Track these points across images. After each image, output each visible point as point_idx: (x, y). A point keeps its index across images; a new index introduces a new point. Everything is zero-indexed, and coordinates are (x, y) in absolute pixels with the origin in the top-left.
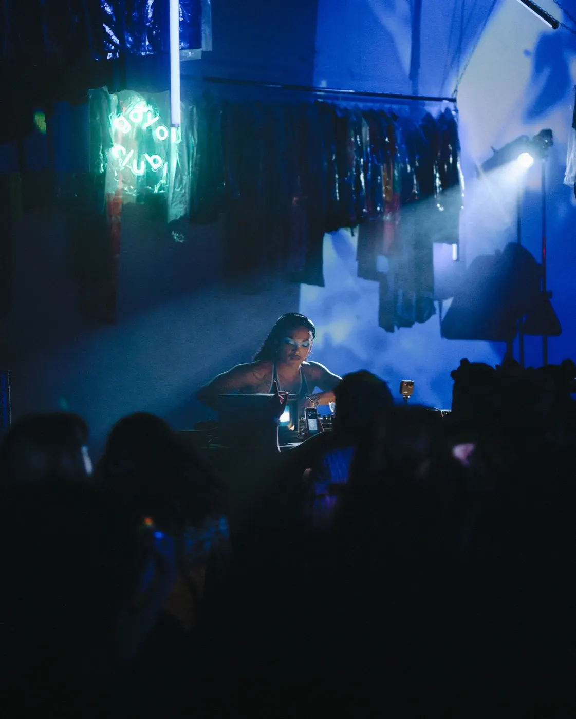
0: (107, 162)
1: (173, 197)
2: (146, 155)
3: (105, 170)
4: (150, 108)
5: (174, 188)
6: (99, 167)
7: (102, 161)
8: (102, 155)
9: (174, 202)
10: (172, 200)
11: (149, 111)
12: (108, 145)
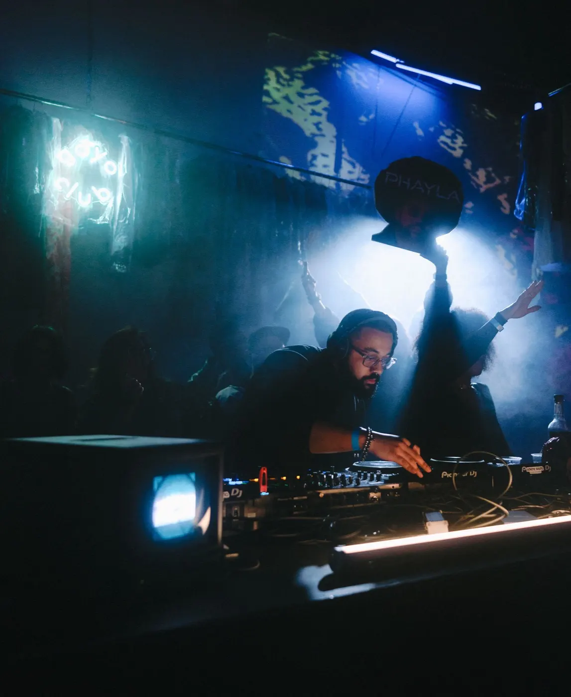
0: (43, 184)
1: (117, 228)
2: (93, 188)
3: (41, 193)
4: (99, 144)
5: (118, 220)
6: (33, 187)
7: (38, 181)
8: (37, 175)
9: (118, 233)
10: (116, 232)
11: (96, 146)
12: (46, 166)
